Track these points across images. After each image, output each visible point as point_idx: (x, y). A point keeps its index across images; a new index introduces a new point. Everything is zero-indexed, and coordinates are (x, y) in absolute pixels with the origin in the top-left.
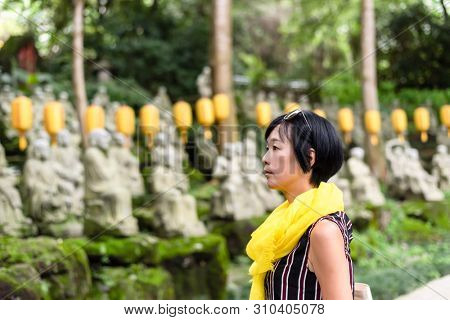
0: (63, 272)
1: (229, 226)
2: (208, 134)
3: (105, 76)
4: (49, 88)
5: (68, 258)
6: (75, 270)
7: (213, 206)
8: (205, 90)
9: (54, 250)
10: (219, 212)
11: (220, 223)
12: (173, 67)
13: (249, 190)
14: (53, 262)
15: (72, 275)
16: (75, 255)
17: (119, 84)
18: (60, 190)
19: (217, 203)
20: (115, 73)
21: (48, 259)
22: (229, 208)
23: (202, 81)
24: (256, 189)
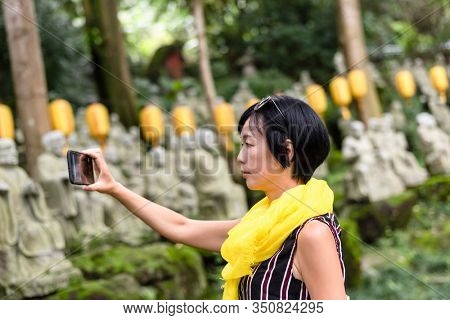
0: (168, 277)
1: (365, 209)
2: (346, 114)
3: (250, 71)
4: (193, 92)
5: (174, 264)
6: (182, 274)
7: (346, 190)
8: (341, 68)
9: (158, 257)
10: (354, 195)
11: (355, 206)
12: (316, 49)
13: (383, 169)
14: (156, 270)
15: (177, 279)
16: (184, 259)
17: (263, 77)
18: (182, 194)
19: (351, 186)
20: (259, 65)
21: (151, 266)
22: (363, 190)
23: (339, 59)
24: (392, 165)
